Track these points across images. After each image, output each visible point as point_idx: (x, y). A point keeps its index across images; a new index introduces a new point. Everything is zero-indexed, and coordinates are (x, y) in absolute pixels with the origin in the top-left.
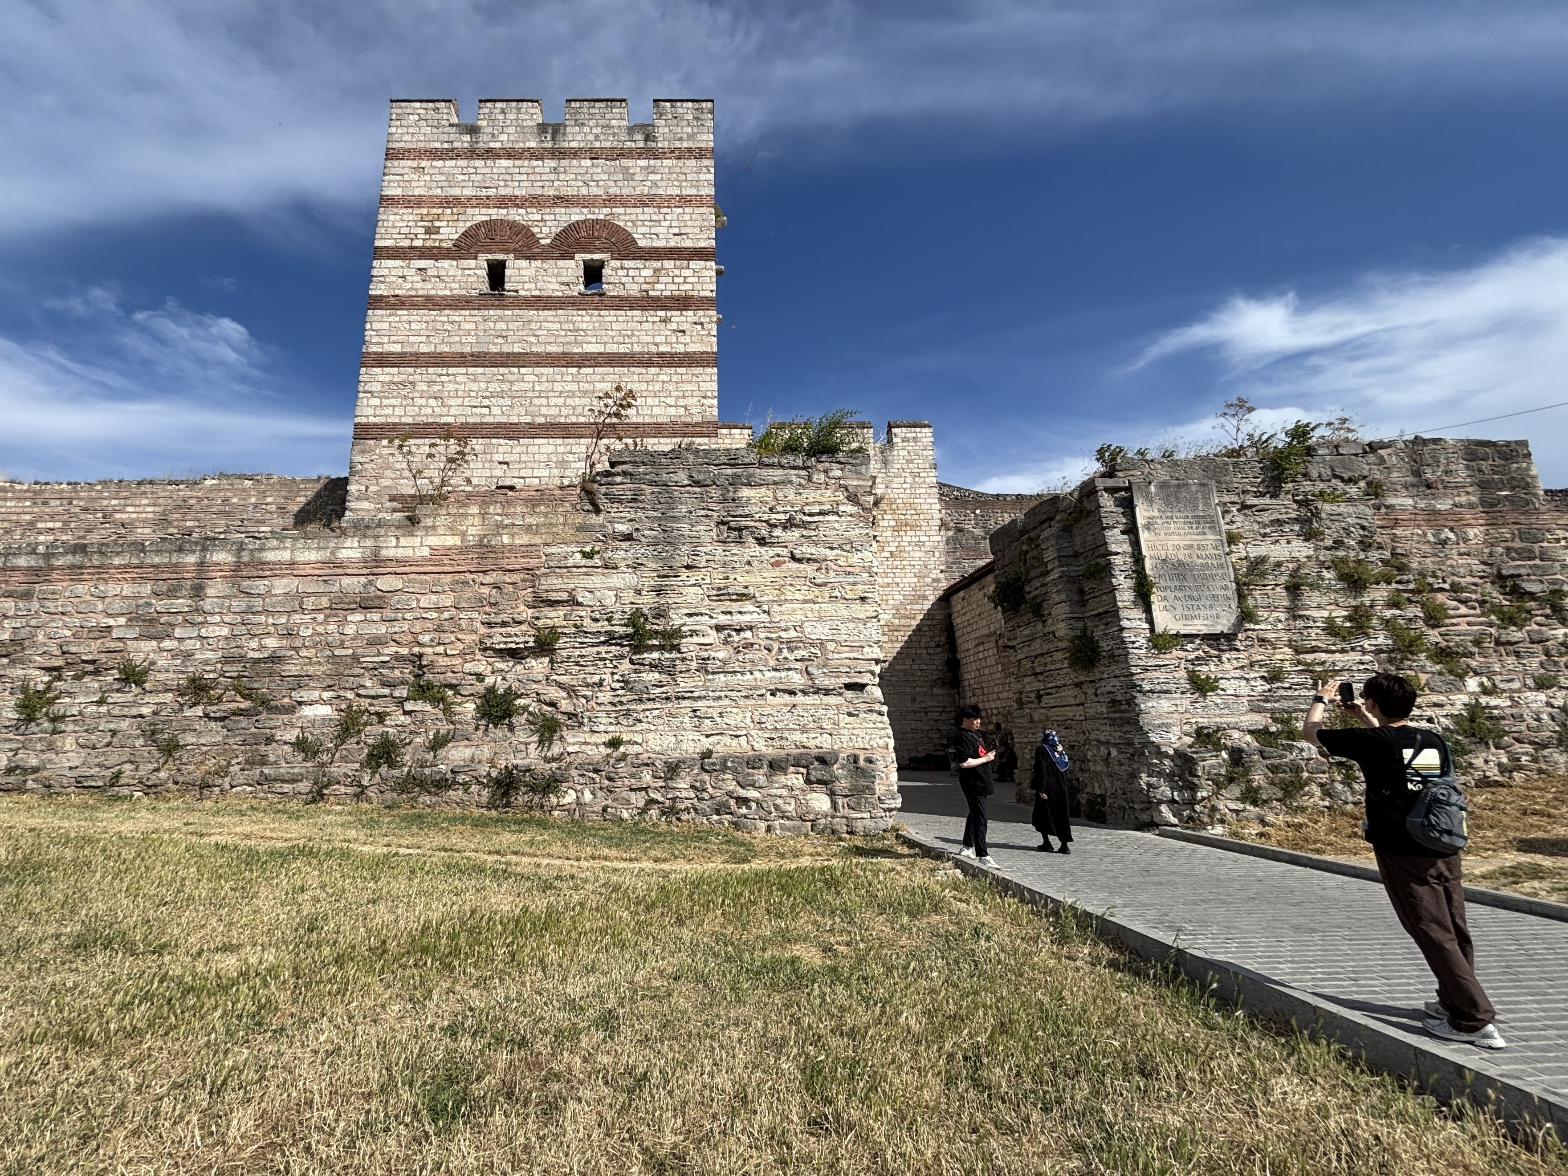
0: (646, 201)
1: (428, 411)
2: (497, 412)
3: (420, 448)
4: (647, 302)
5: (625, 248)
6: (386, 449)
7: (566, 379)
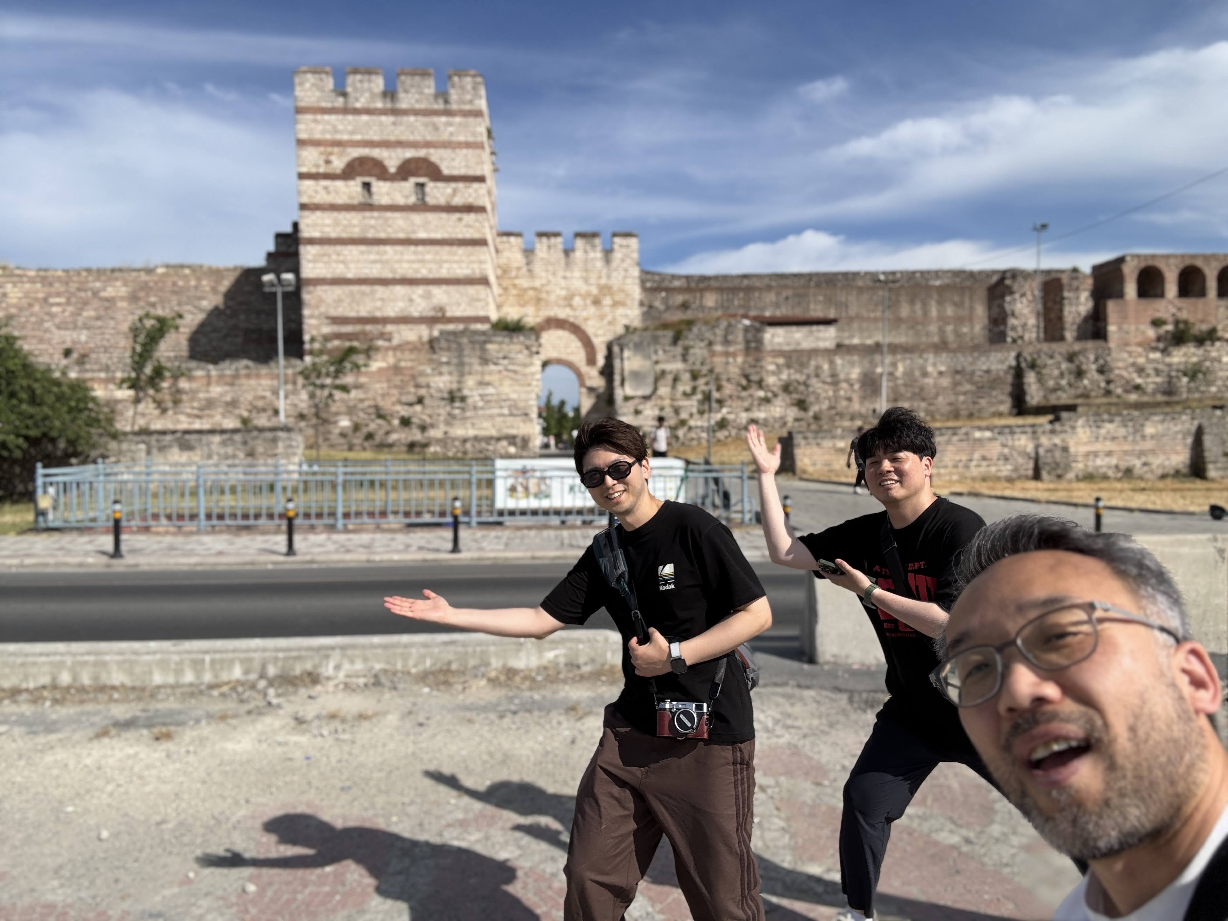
0: (447, 145)
1: (339, 270)
2: (375, 271)
3: (338, 291)
4: (450, 209)
5: (436, 174)
6: (321, 291)
7: (410, 252)
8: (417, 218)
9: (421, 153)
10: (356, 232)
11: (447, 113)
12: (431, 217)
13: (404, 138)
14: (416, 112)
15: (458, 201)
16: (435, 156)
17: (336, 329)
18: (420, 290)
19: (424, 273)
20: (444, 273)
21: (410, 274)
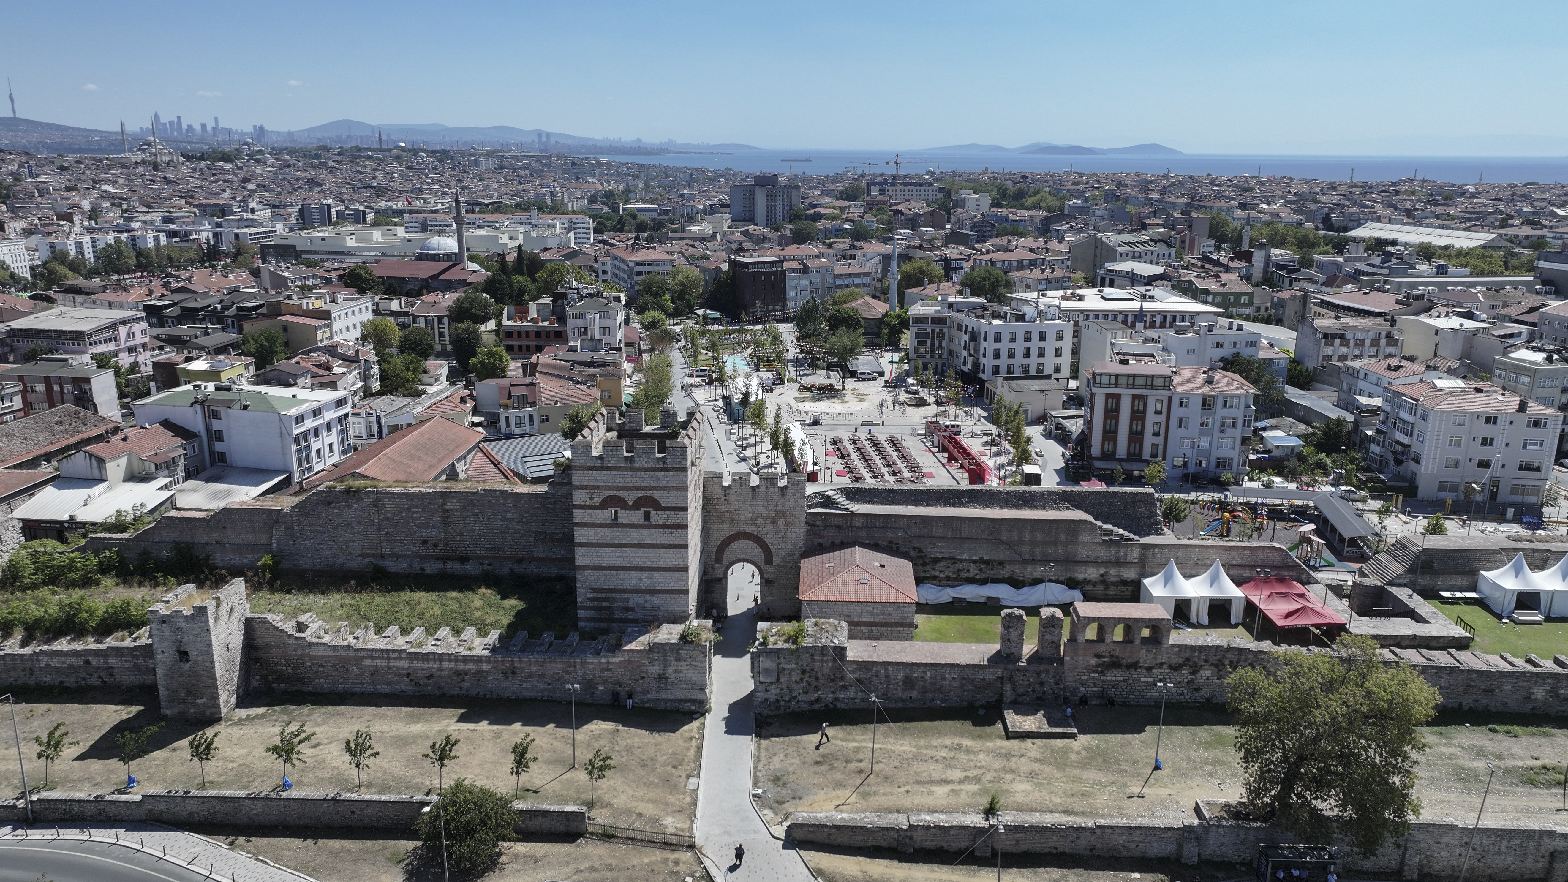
0: (664, 489)
1: (598, 562)
2: (619, 562)
3: (597, 573)
4: (664, 526)
5: (658, 507)
6: (586, 573)
7: (640, 552)
8: (645, 532)
9: (648, 493)
10: (608, 540)
11: (666, 470)
12: (653, 531)
13: (637, 484)
14: (646, 469)
15: (670, 522)
16: (657, 495)
17: (595, 595)
18: (646, 574)
19: (649, 564)
20: (661, 564)
21: (641, 564)
